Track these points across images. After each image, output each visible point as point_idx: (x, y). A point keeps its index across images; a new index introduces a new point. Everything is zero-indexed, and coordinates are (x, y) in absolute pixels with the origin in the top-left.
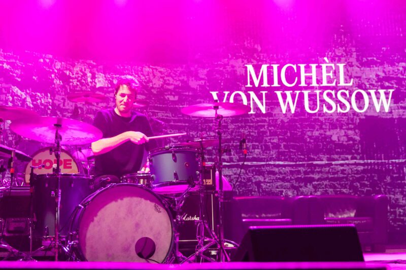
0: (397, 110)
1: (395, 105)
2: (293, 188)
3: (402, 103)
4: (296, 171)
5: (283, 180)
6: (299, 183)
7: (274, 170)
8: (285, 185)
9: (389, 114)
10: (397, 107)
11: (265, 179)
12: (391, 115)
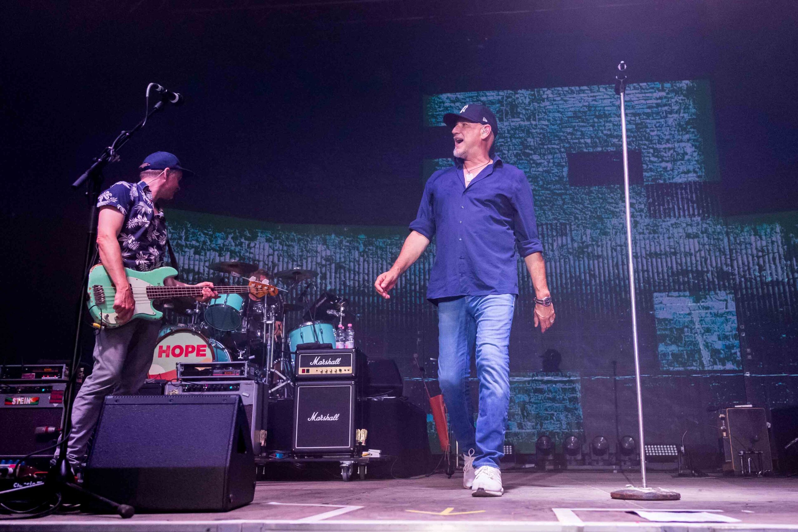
0: (697, 311)
1: (695, 304)
2: (567, 411)
3: (703, 302)
4: (569, 388)
5: (553, 400)
6: (574, 404)
7: (541, 387)
8: (556, 407)
9: (687, 316)
10: (697, 308)
11: (530, 399)
12: (690, 317)
